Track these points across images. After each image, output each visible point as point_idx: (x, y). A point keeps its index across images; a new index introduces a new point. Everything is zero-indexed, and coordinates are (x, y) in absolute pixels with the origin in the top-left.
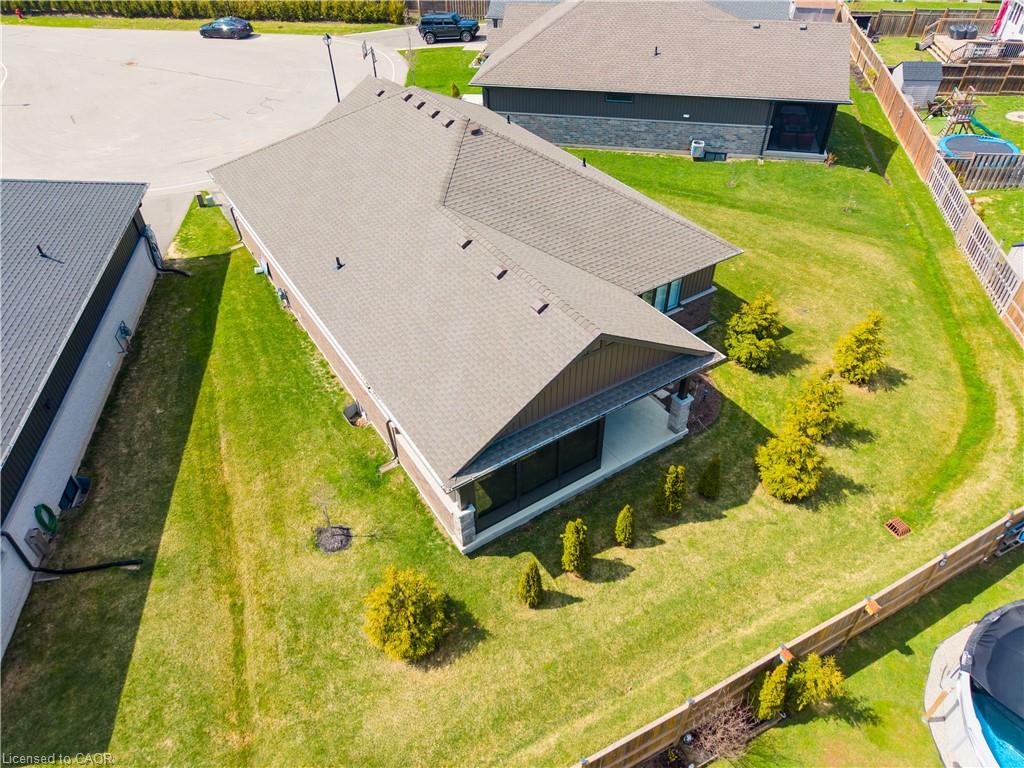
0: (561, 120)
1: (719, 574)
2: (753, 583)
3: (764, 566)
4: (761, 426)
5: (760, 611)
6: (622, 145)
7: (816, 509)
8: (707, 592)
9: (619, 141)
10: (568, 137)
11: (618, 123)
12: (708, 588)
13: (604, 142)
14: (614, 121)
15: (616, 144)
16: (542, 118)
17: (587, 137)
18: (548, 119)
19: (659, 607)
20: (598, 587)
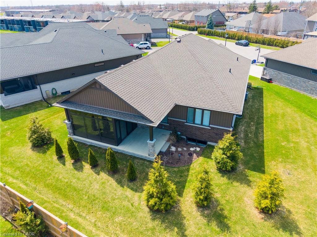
0: (290, 76)
1: (94, 196)
2: (97, 209)
3: (108, 210)
4: (186, 182)
5: (85, 217)
6: (313, 94)
7: (153, 219)
8: (84, 196)
9: (312, 92)
10: (291, 84)
11: (314, 84)
12: (86, 195)
13: (305, 91)
14: (311, 82)
15: (310, 93)
16: (283, 74)
17: (298, 86)
18: (285, 75)
19: (71, 185)
20: (72, 167)
